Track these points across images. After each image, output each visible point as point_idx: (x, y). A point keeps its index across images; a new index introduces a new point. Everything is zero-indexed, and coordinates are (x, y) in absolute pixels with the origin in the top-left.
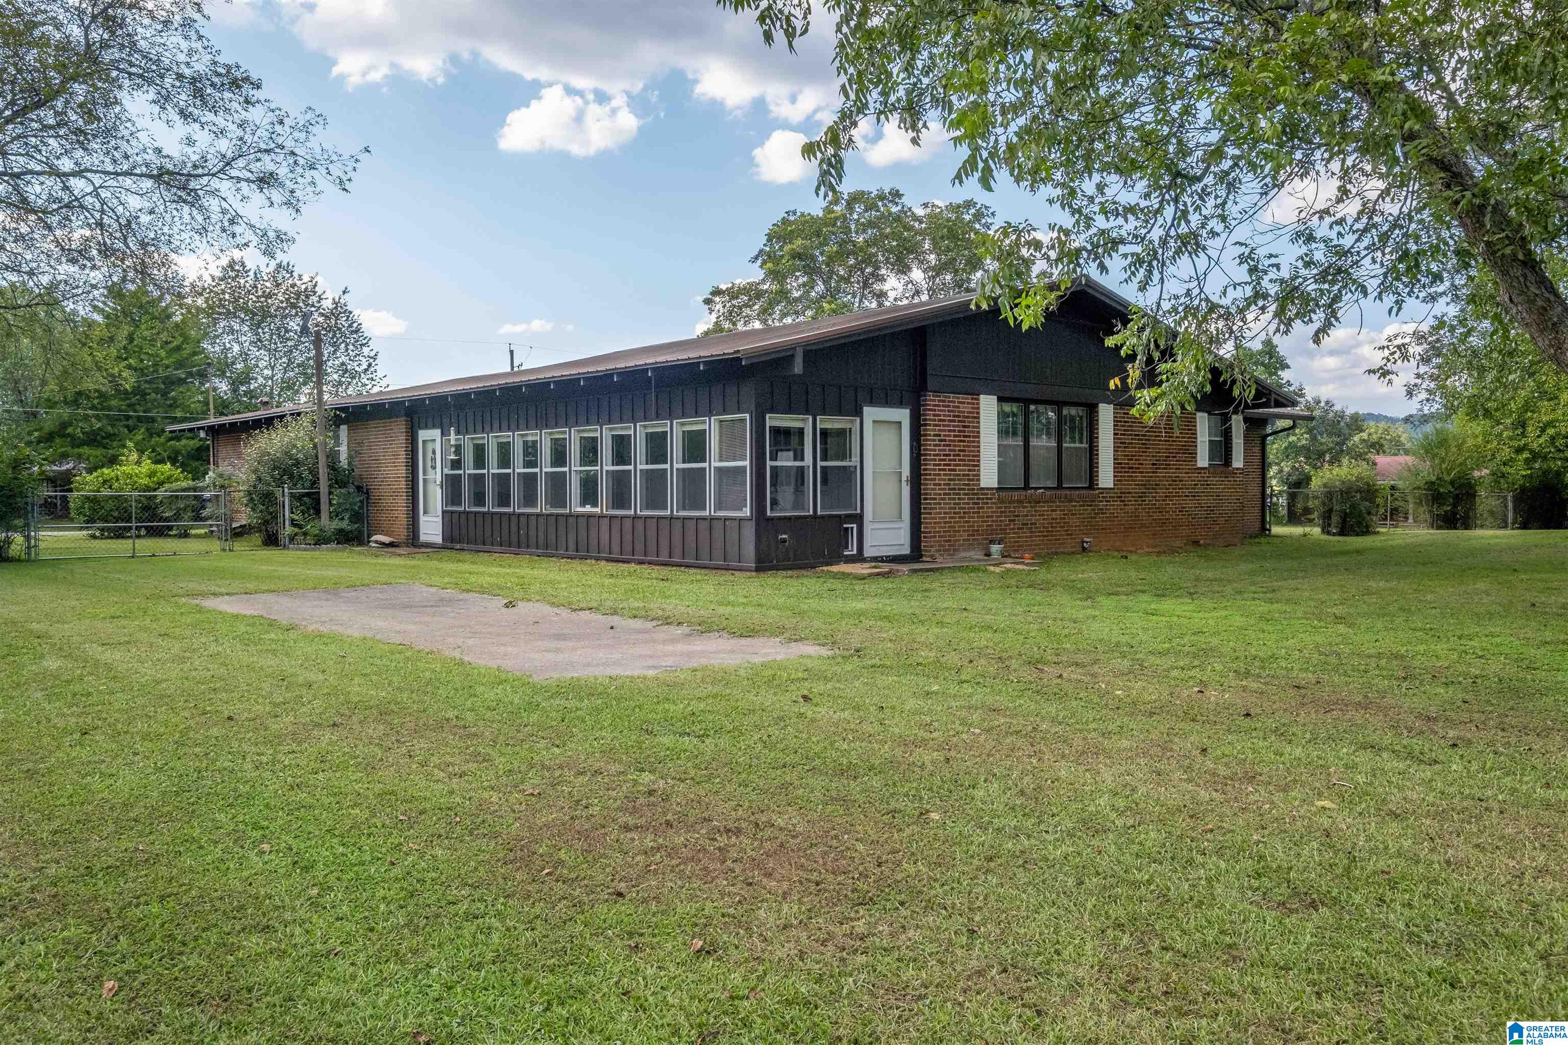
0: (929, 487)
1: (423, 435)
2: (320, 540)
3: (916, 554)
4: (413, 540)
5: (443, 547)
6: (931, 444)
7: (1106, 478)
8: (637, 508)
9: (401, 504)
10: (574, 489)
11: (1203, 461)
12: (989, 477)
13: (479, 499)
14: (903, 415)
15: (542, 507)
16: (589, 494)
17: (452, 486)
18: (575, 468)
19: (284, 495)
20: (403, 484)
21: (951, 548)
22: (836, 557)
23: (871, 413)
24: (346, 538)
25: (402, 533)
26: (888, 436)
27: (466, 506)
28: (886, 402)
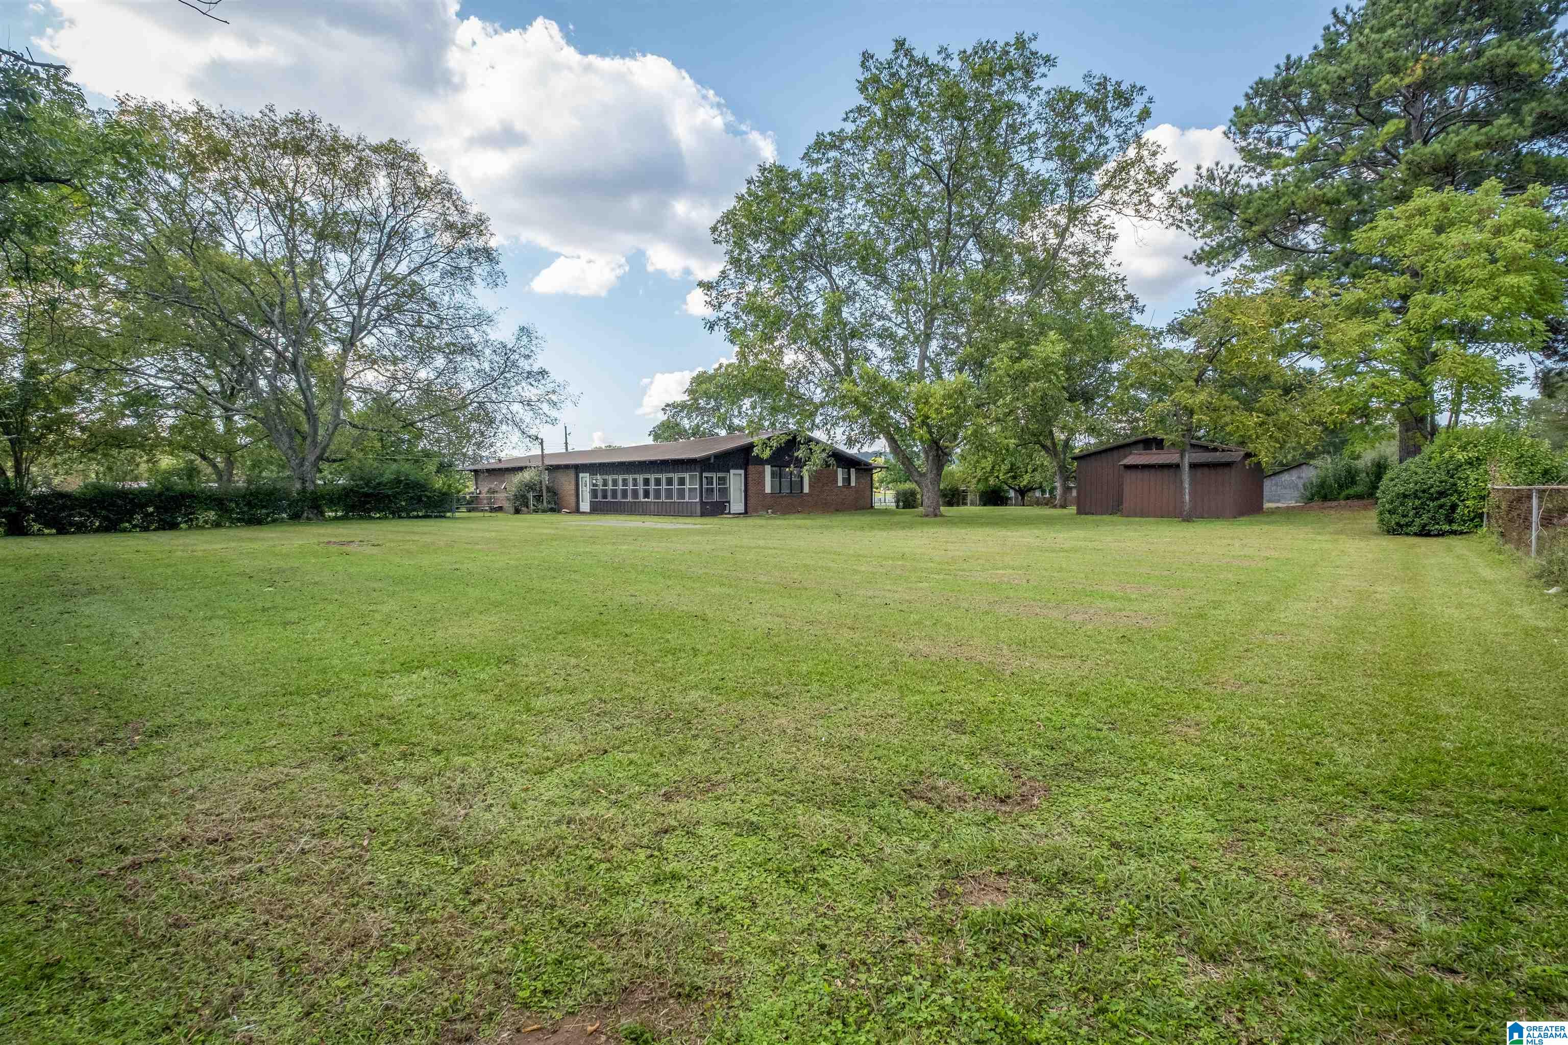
0: (750, 493)
1: (581, 475)
2: (544, 511)
3: (746, 512)
4: (577, 511)
5: (590, 513)
6: (750, 479)
7: (806, 490)
8: (663, 499)
9: (573, 499)
10: (641, 493)
11: (840, 484)
12: (768, 490)
13: (605, 497)
14: (742, 472)
15: (630, 499)
16: (647, 494)
17: (594, 493)
18: (641, 488)
19: (531, 495)
20: (573, 492)
21: (756, 511)
22: (722, 513)
23: (732, 471)
24: (552, 510)
25: (574, 509)
26: (738, 478)
27: (600, 499)
28: (737, 468)
